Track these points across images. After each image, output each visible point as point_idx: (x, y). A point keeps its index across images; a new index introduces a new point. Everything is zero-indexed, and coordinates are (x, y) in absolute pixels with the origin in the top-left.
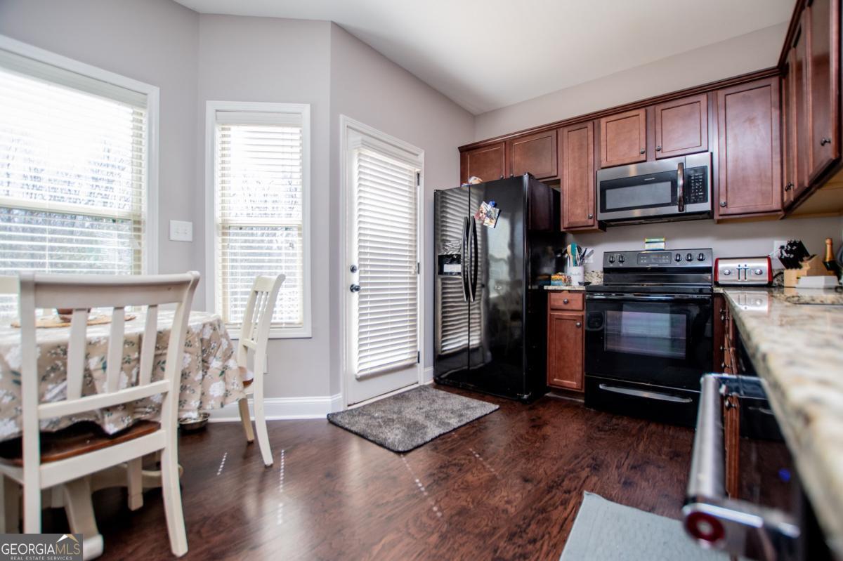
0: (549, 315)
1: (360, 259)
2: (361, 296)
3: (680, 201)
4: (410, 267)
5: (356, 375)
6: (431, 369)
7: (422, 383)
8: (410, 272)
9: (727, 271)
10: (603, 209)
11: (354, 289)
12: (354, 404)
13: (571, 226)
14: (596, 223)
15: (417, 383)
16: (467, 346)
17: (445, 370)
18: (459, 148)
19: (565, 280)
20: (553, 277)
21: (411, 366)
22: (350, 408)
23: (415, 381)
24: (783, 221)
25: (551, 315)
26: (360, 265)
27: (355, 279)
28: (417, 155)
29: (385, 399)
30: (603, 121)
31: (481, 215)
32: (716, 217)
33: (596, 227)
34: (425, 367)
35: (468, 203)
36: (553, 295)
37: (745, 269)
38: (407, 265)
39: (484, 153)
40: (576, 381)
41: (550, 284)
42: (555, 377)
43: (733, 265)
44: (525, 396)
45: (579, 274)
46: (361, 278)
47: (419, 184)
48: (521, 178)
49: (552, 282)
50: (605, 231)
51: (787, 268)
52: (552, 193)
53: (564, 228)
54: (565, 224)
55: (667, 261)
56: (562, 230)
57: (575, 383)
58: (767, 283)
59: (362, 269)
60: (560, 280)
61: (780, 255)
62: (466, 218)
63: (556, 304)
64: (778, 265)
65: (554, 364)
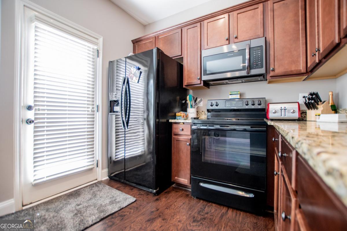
0: (172, 138)
1: (35, 101)
2: (35, 127)
3: (248, 68)
4: (88, 108)
5: (32, 183)
6: (106, 170)
7: (99, 179)
8: (88, 111)
9: (274, 111)
10: (206, 74)
11: (29, 122)
12: (31, 203)
13: (188, 84)
14: (202, 82)
15: (97, 180)
16: (124, 157)
17: (114, 171)
18: (132, 41)
19: (183, 116)
20: (177, 114)
21: (91, 170)
22: (24, 208)
23: (96, 178)
24: (305, 81)
25: (173, 137)
26: (35, 105)
27: (30, 115)
28: (98, 39)
29: (60, 197)
30: (206, 22)
31: (131, 75)
32: (268, 77)
33: (202, 85)
34: (102, 169)
35: (125, 68)
36: (174, 126)
37: (285, 109)
38: (86, 106)
39: (144, 43)
40: (187, 179)
41: (175, 118)
42: (176, 177)
43: (278, 107)
44: (155, 191)
45: (193, 113)
46: (36, 114)
47: (98, 57)
48: (152, 51)
49: (177, 117)
50: (209, 88)
51: (309, 109)
52: (179, 65)
53: (185, 86)
54: (185, 83)
55: (241, 105)
56: (184, 87)
57: (187, 180)
58: (297, 118)
59: (37, 108)
60: (181, 116)
61: (305, 101)
62: (124, 77)
63: (176, 131)
64: (304, 108)
65: (175, 168)
